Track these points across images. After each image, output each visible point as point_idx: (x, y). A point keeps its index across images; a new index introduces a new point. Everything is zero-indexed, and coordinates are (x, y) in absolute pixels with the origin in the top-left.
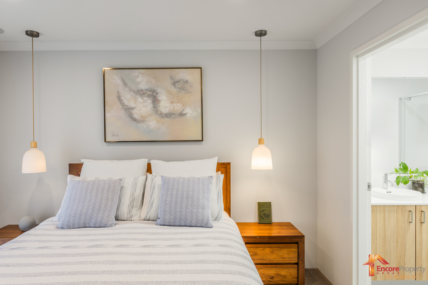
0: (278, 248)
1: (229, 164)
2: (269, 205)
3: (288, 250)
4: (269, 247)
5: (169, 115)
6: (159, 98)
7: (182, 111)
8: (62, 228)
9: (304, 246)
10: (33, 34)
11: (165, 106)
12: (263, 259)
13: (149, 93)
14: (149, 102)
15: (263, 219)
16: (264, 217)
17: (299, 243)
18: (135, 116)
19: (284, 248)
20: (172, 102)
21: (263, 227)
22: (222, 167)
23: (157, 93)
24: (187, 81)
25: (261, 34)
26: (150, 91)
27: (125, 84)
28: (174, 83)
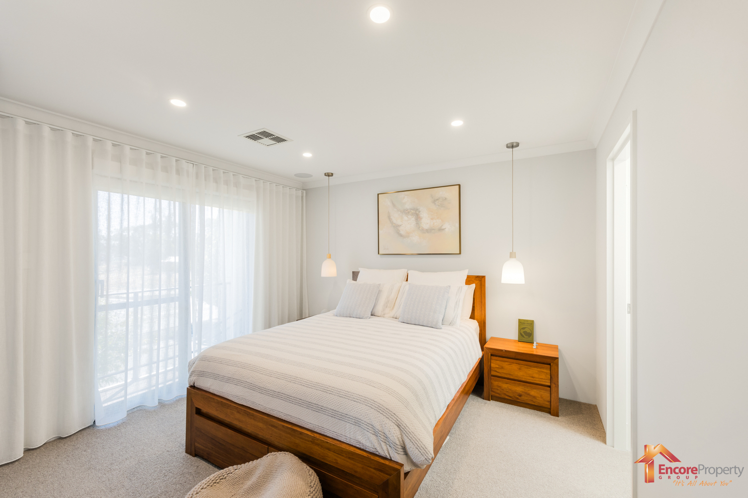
0: (526, 365)
1: (484, 277)
2: (531, 323)
3: (539, 369)
4: (516, 363)
5: (429, 231)
6: (421, 215)
7: (441, 227)
8: (336, 316)
9: (558, 369)
10: (329, 175)
11: (426, 222)
12: (510, 374)
13: (413, 211)
14: (413, 219)
15: (523, 337)
16: (524, 335)
17: (552, 364)
18: (402, 232)
19: (534, 367)
20: (432, 219)
21: (521, 344)
22: (476, 280)
23: (419, 212)
24: (446, 199)
25: (513, 146)
26: (413, 210)
27: (394, 205)
28: (434, 202)
